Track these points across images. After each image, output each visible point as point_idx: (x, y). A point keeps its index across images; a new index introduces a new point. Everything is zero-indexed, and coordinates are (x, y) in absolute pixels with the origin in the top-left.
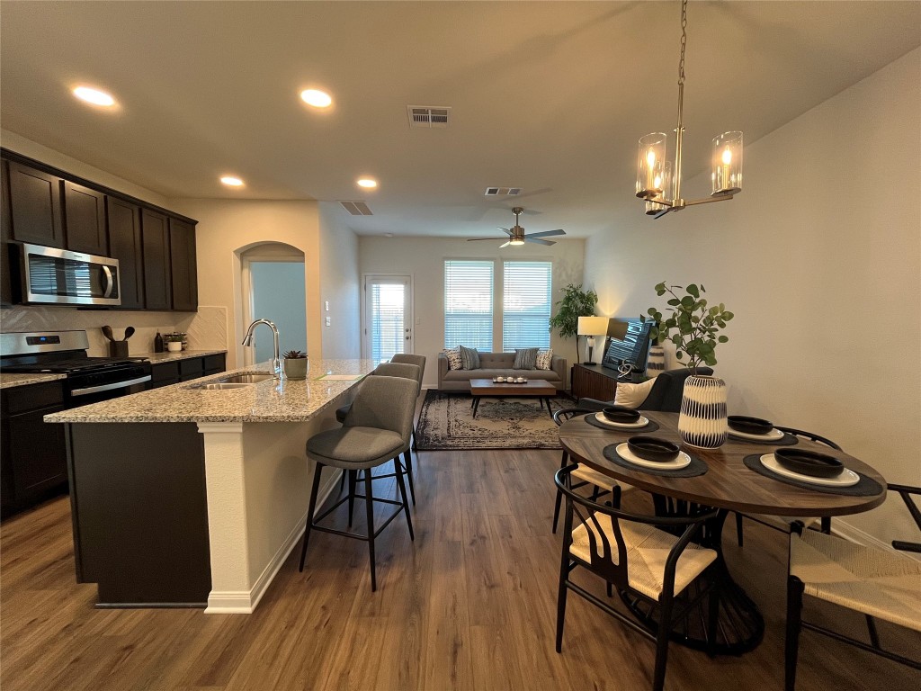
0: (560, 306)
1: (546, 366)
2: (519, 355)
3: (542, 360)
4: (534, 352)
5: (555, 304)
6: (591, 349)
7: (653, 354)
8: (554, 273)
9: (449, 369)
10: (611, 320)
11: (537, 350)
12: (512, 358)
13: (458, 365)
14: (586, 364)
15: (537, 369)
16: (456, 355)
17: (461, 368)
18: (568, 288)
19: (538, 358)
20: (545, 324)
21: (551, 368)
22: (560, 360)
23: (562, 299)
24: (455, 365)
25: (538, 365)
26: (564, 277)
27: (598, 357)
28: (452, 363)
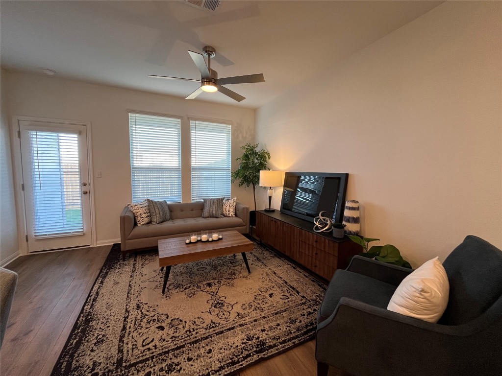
0: (240, 161)
1: (232, 213)
2: (207, 204)
3: (228, 208)
4: (220, 201)
5: (234, 160)
6: (270, 198)
7: (350, 208)
8: (233, 134)
9: (136, 224)
10: (287, 173)
11: (222, 199)
12: (201, 207)
13: (146, 220)
14: (266, 211)
15: (224, 216)
16: (143, 209)
17: (150, 223)
18: (246, 147)
19: (224, 207)
20: (227, 177)
21: (236, 215)
22: (244, 208)
23: (241, 155)
24: (142, 220)
25: (224, 213)
26: (240, 138)
27: (277, 204)
28: (139, 219)
